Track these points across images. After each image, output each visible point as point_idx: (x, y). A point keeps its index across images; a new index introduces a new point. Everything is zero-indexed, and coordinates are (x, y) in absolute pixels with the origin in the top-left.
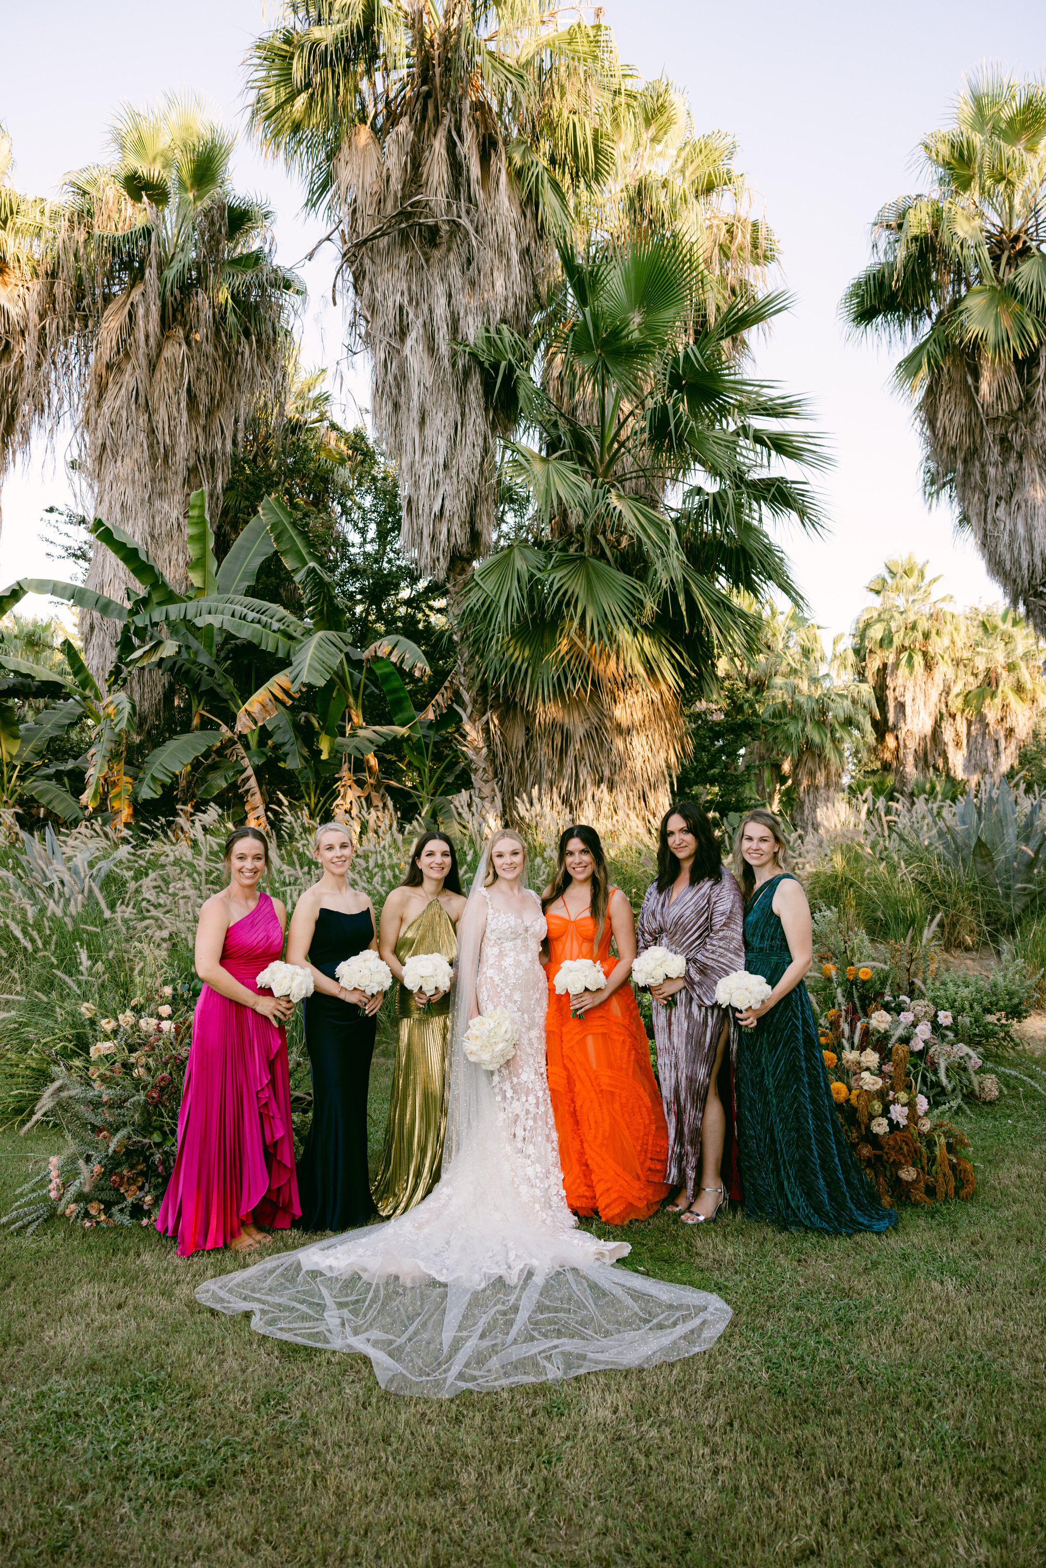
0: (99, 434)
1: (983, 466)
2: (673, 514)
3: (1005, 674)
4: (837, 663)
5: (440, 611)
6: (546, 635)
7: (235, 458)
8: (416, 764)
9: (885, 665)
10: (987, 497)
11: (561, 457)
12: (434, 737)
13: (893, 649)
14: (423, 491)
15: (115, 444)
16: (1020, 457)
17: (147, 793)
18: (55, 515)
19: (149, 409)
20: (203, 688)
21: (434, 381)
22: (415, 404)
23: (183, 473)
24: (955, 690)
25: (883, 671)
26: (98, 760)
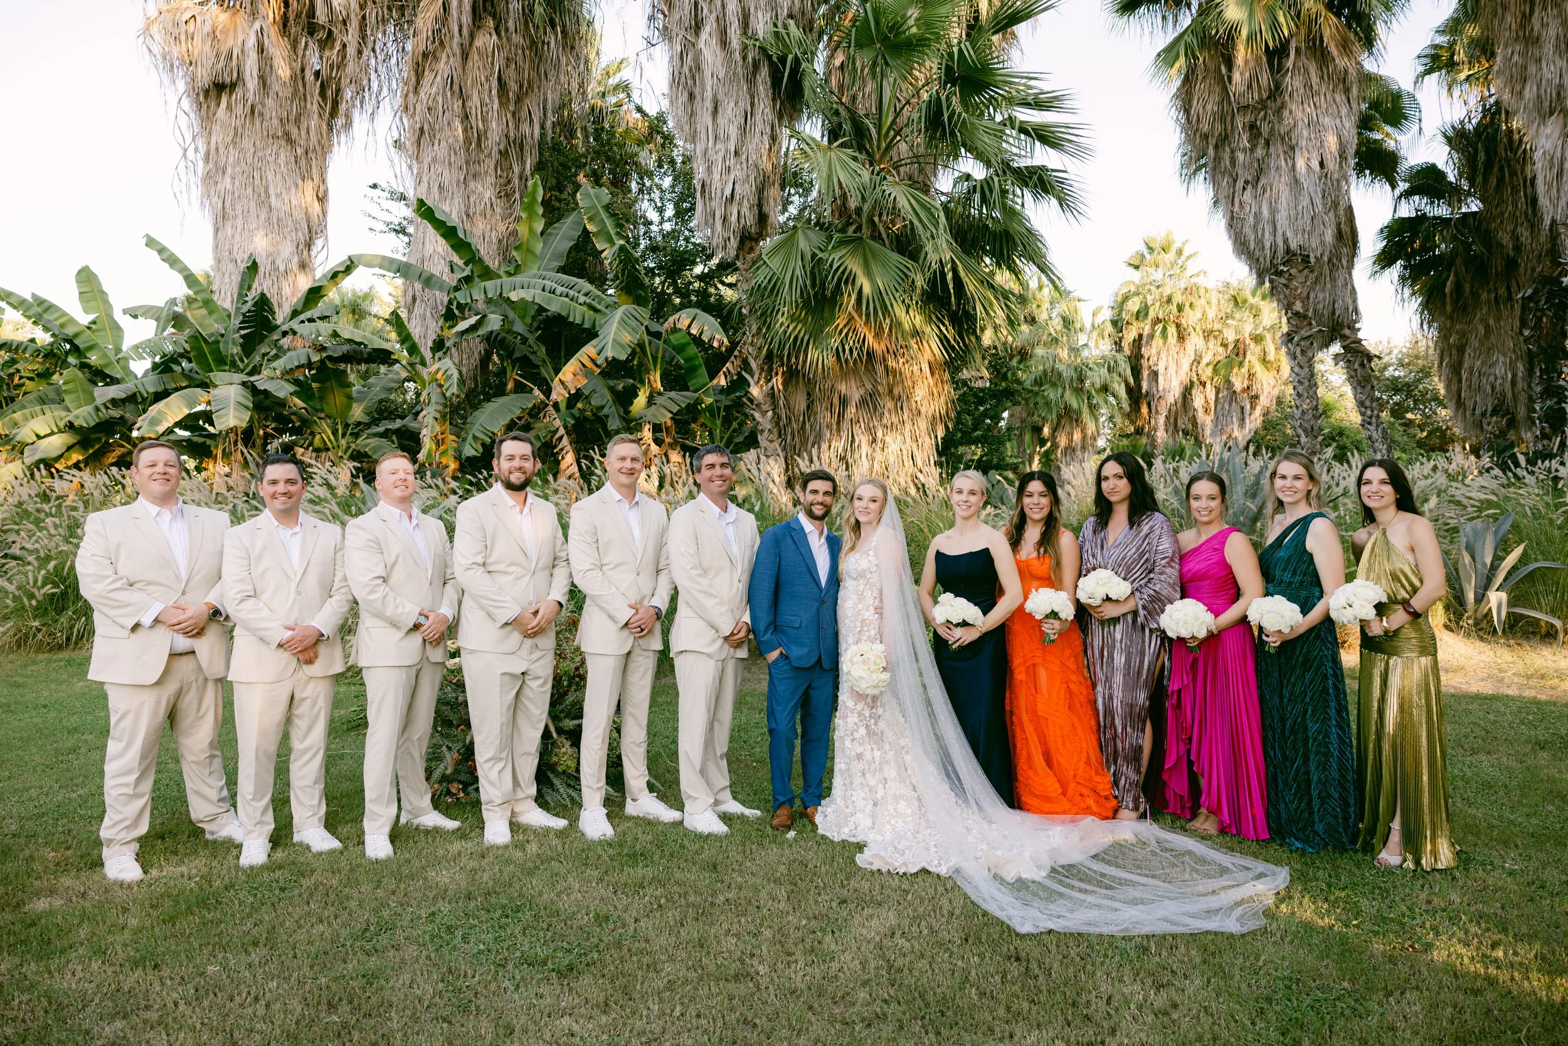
0: (417, 118)
1: (1233, 152)
2: (943, 198)
3: (1253, 345)
4: (1095, 334)
5: (730, 286)
6: (826, 310)
7: (542, 143)
8: (709, 424)
9: (1140, 336)
10: (1235, 181)
11: (842, 145)
12: (726, 401)
13: (1149, 321)
14: (716, 176)
15: (432, 128)
16: (1267, 144)
17: (469, 451)
18: (378, 191)
19: (462, 96)
20: (516, 355)
21: (727, 73)
22: (709, 94)
23: (495, 155)
24: (1206, 359)
25: (1138, 342)
26: (429, 420)
